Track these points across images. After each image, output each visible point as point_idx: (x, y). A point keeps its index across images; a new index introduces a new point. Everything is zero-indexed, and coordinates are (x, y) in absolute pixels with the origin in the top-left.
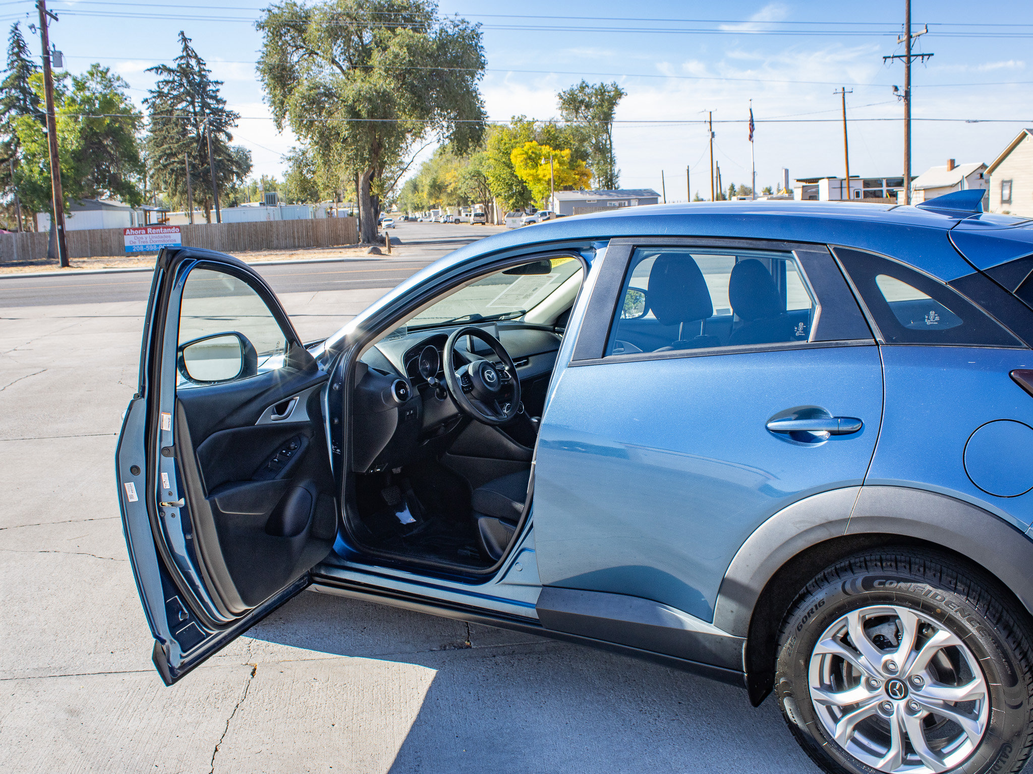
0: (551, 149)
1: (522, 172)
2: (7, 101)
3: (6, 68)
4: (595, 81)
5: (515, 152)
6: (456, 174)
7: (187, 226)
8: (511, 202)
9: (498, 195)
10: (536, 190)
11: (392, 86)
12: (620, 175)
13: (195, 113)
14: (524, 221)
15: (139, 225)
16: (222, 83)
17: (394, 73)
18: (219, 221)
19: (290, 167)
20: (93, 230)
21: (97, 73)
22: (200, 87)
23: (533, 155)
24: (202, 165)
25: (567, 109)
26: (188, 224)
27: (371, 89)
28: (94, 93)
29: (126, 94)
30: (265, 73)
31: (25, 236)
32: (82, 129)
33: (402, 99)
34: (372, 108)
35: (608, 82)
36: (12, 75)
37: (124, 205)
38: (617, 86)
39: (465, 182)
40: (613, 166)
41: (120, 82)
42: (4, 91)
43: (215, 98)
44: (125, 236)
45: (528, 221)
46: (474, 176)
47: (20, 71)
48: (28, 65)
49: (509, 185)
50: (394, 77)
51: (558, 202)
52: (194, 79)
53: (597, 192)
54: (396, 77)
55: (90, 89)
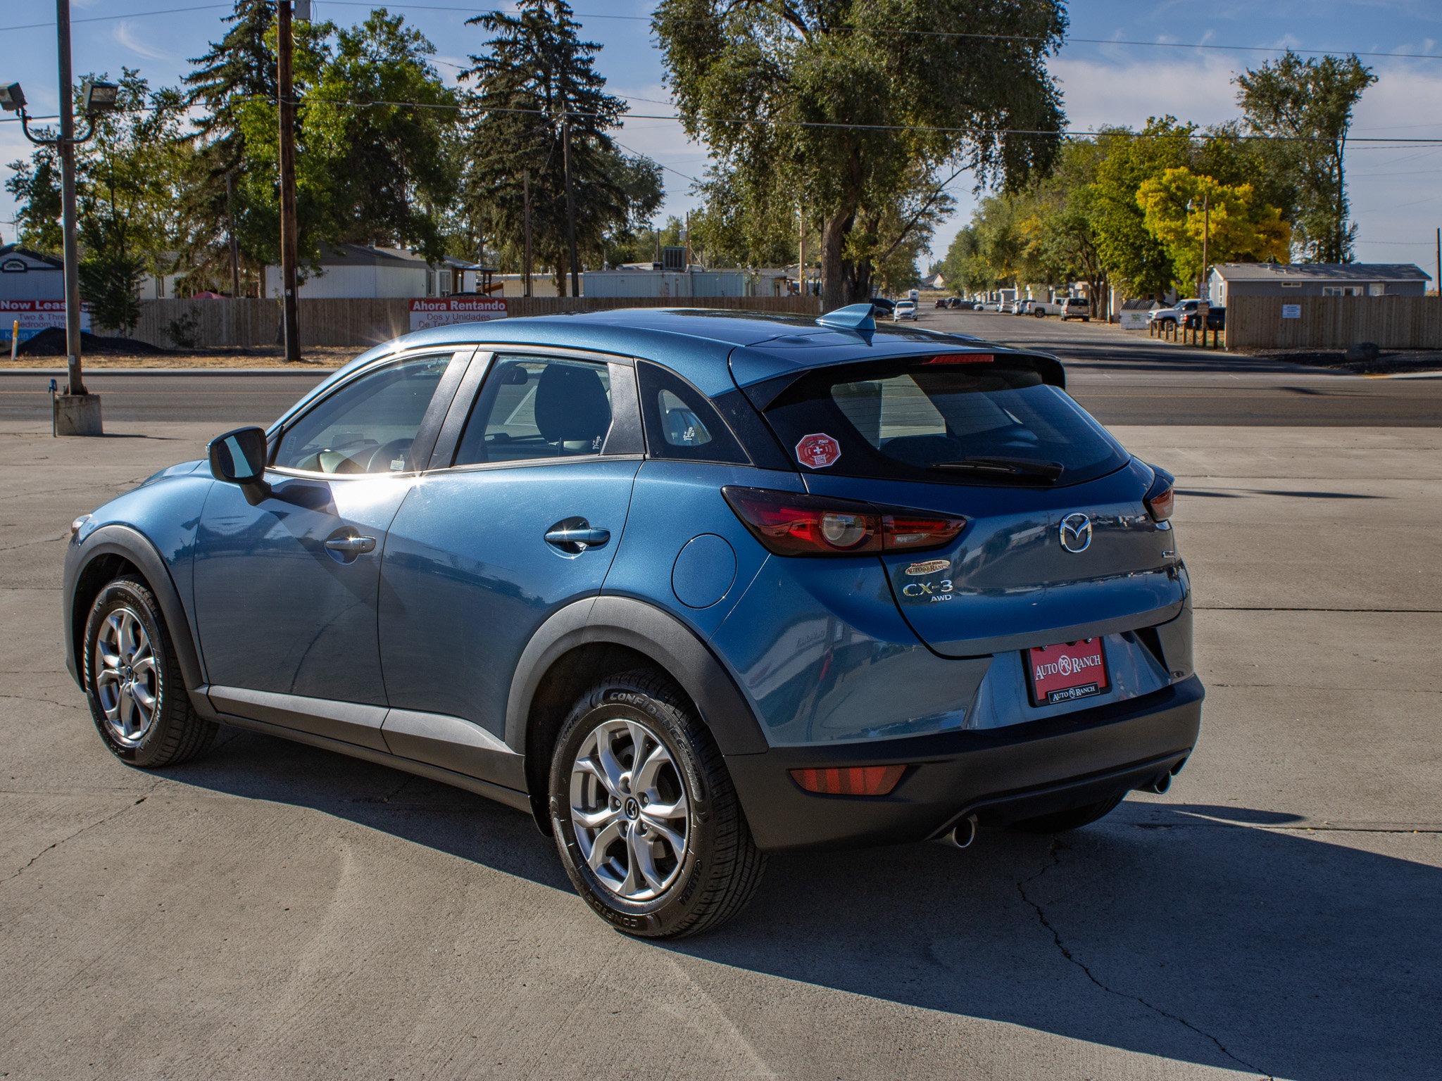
0: (1216, 182)
1: (1156, 226)
2: (229, 70)
3: (233, 13)
4: (1313, 52)
5: (1145, 186)
6: (1040, 223)
7: (518, 299)
8: (1137, 280)
9: (1114, 266)
10: (1181, 258)
11: (884, 63)
12: (1357, 234)
13: (549, 100)
14: (1154, 317)
15: (443, 293)
16: (599, 47)
17: (890, 39)
18: (576, 293)
19: (707, 202)
20: (358, 299)
21: (381, 26)
22: (560, 53)
23: (1179, 194)
24: (557, 193)
25: (1256, 106)
26: (521, 296)
27: (844, 67)
28: (374, 61)
29: (428, 63)
30: (666, 33)
31: (242, 304)
32: (350, 122)
33: (901, 89)
34: (846, 102)
35: (1340, 54)
36: (241, 25)
37: (418, 257)
38: (1359, 63)
39: (1054, 240)
40: (1341, 218)
41: (420, 42)
42: (227, 53)
43: (585, 73)
44: (411, 313)
45: (1160, 317)
46: (1072, 228)
47: (254, 19)
48: (269, 9)
49: (1135, 249)
50: (889, 46)
51: (1226, 283)
52: (551, 38)
53: (1306, 266)
54: (894, 48)
55: (368, 53)
